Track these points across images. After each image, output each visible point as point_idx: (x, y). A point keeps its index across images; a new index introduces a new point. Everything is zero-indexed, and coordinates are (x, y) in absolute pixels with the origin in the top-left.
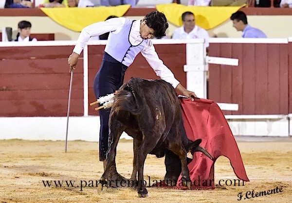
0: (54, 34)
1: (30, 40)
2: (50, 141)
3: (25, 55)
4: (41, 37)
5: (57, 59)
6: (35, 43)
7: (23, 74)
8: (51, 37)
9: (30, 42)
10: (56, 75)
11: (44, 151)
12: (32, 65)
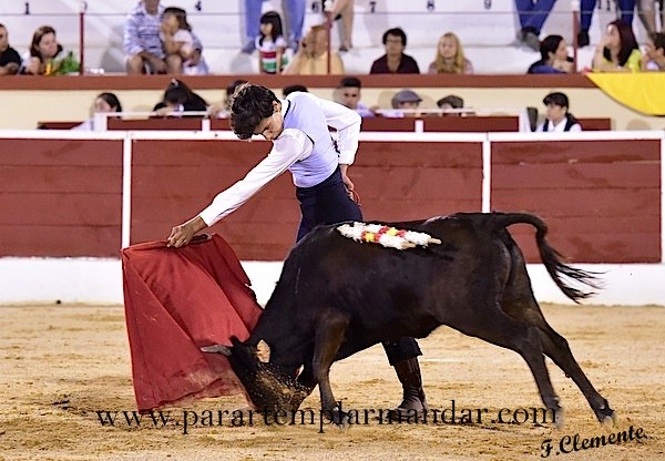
0: (609, 120)
1: (567, 129)
2: (603, 306)
3: (560, 156)
4: (589, 125)
5: (614, 163)
6: (576, 133)
7: (555, 189)
8: (605, 124)
9: (567, 133)
10: (613, 191)
11: (593, 324)
12: (573, 173)
